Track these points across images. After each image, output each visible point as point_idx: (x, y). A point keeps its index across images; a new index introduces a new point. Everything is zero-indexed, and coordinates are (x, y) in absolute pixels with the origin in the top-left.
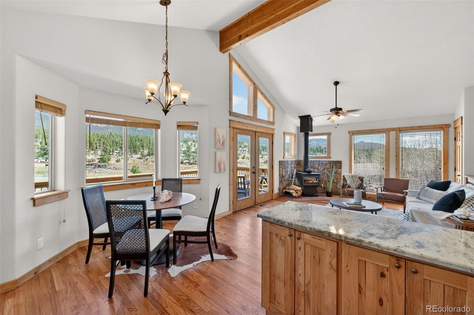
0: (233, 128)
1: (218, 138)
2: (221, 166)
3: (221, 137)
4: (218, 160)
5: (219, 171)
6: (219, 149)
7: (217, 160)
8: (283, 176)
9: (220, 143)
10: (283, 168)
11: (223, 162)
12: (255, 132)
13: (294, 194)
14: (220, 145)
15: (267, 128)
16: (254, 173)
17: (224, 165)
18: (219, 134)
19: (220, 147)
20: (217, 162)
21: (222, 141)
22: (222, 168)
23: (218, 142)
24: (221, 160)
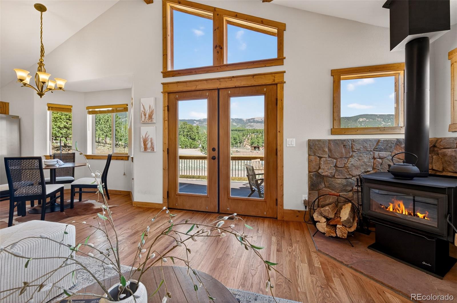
0: (168, 93)
1: (143, 110)
2: (147, 144)
3: (147, 108)
4: (143, 137)
5: (145, 150)
6: (144, 123)
7: (141, 137)
8: (319, 176)
9: (145, 115)
10: (320, 158)
11: (150, 140)
12: (218, 90)
13: (322, 226)
14: (145, 118)
15: (253, 76)
16: (214, 158)
17: (152, 144)
18: (144, 105)
19: (145, 121)
20: (142, 139)
21: (149, 112)
22: (149, 147)
23: (143, 115)
24: (147, 136)
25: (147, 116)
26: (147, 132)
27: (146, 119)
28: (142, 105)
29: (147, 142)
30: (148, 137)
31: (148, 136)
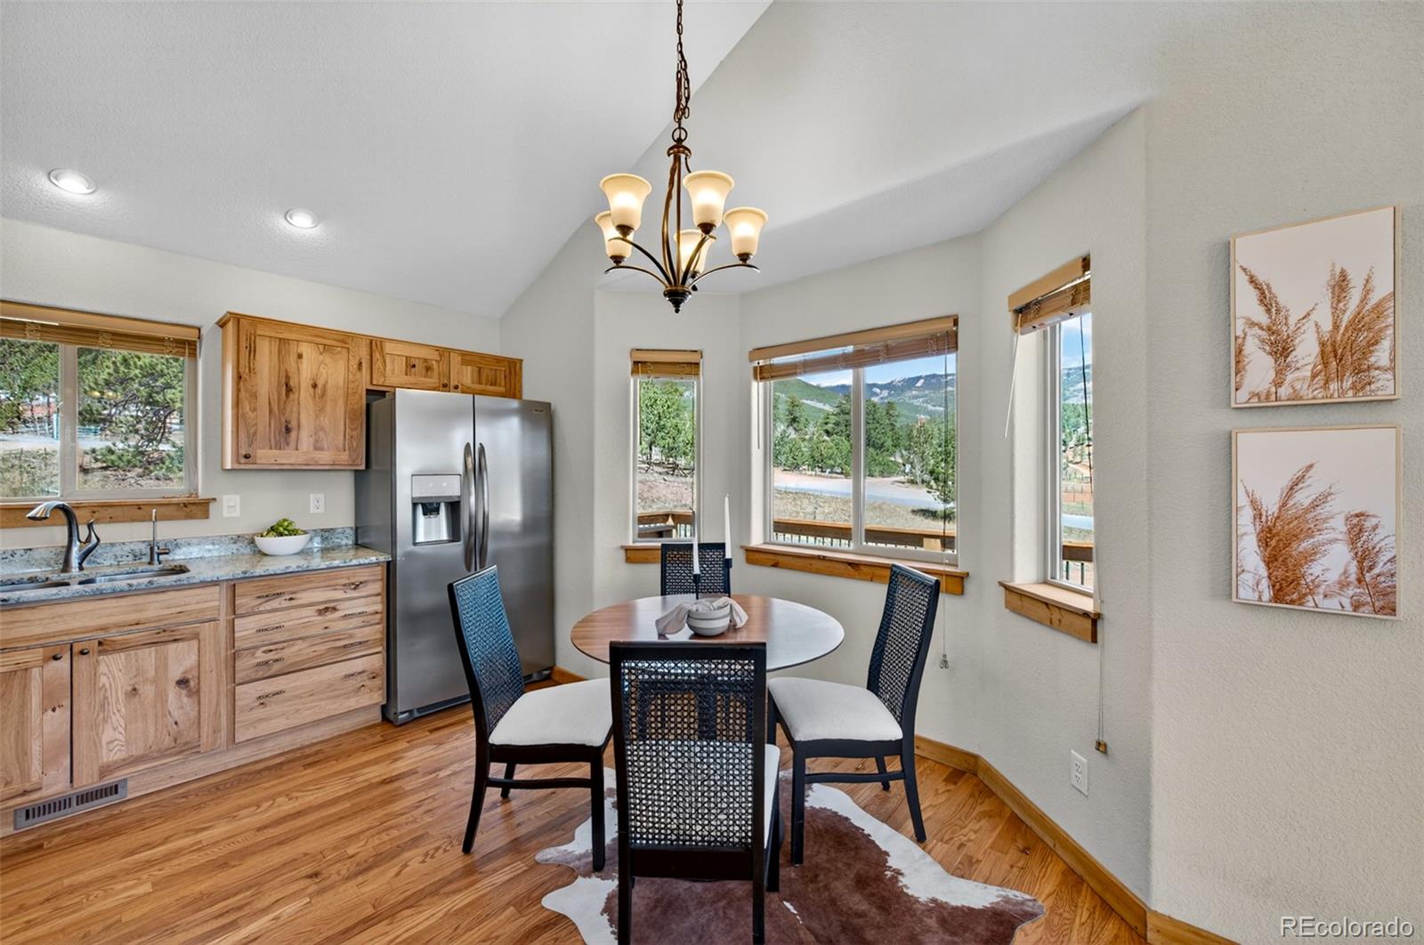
1: (1264, 319)
2: (1310, 556)
3: (1307, 299)
4: (1255, 503)
5: (1279, 596)
6: (1266, 406)
7: (1243, 500)
9: (1281, 350)
11: (1339, 525)
14: (1282, 370)
17: (1365, 557)
18: (1261, 278)
19: (1284, 391)
20: (1245, 519)
21: (1327, 326)
22: (1333, 576)
23: (1252, 348)
24: (1303, 498)
25: (1307, 351)
26: (1311, 466)
27: (1290, 377)
28: (1252, 280)
29: (1305, 545)
30: (1314, 506)
31: (1323, 499)
